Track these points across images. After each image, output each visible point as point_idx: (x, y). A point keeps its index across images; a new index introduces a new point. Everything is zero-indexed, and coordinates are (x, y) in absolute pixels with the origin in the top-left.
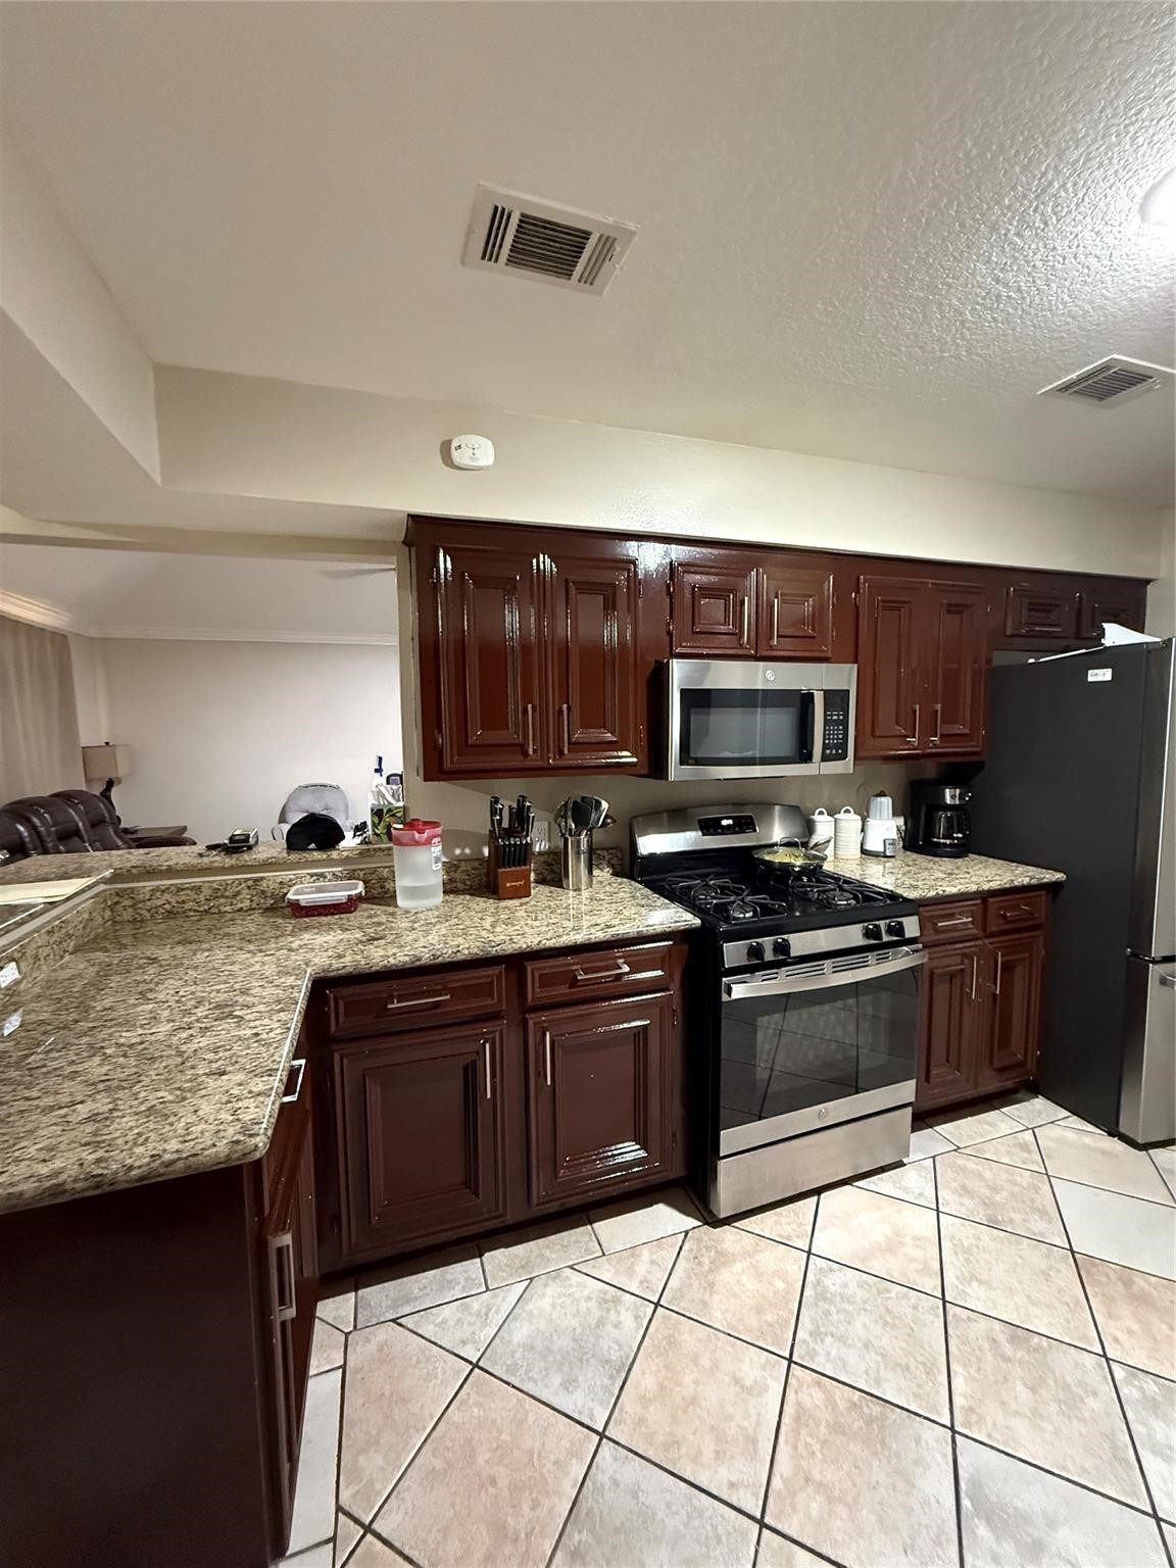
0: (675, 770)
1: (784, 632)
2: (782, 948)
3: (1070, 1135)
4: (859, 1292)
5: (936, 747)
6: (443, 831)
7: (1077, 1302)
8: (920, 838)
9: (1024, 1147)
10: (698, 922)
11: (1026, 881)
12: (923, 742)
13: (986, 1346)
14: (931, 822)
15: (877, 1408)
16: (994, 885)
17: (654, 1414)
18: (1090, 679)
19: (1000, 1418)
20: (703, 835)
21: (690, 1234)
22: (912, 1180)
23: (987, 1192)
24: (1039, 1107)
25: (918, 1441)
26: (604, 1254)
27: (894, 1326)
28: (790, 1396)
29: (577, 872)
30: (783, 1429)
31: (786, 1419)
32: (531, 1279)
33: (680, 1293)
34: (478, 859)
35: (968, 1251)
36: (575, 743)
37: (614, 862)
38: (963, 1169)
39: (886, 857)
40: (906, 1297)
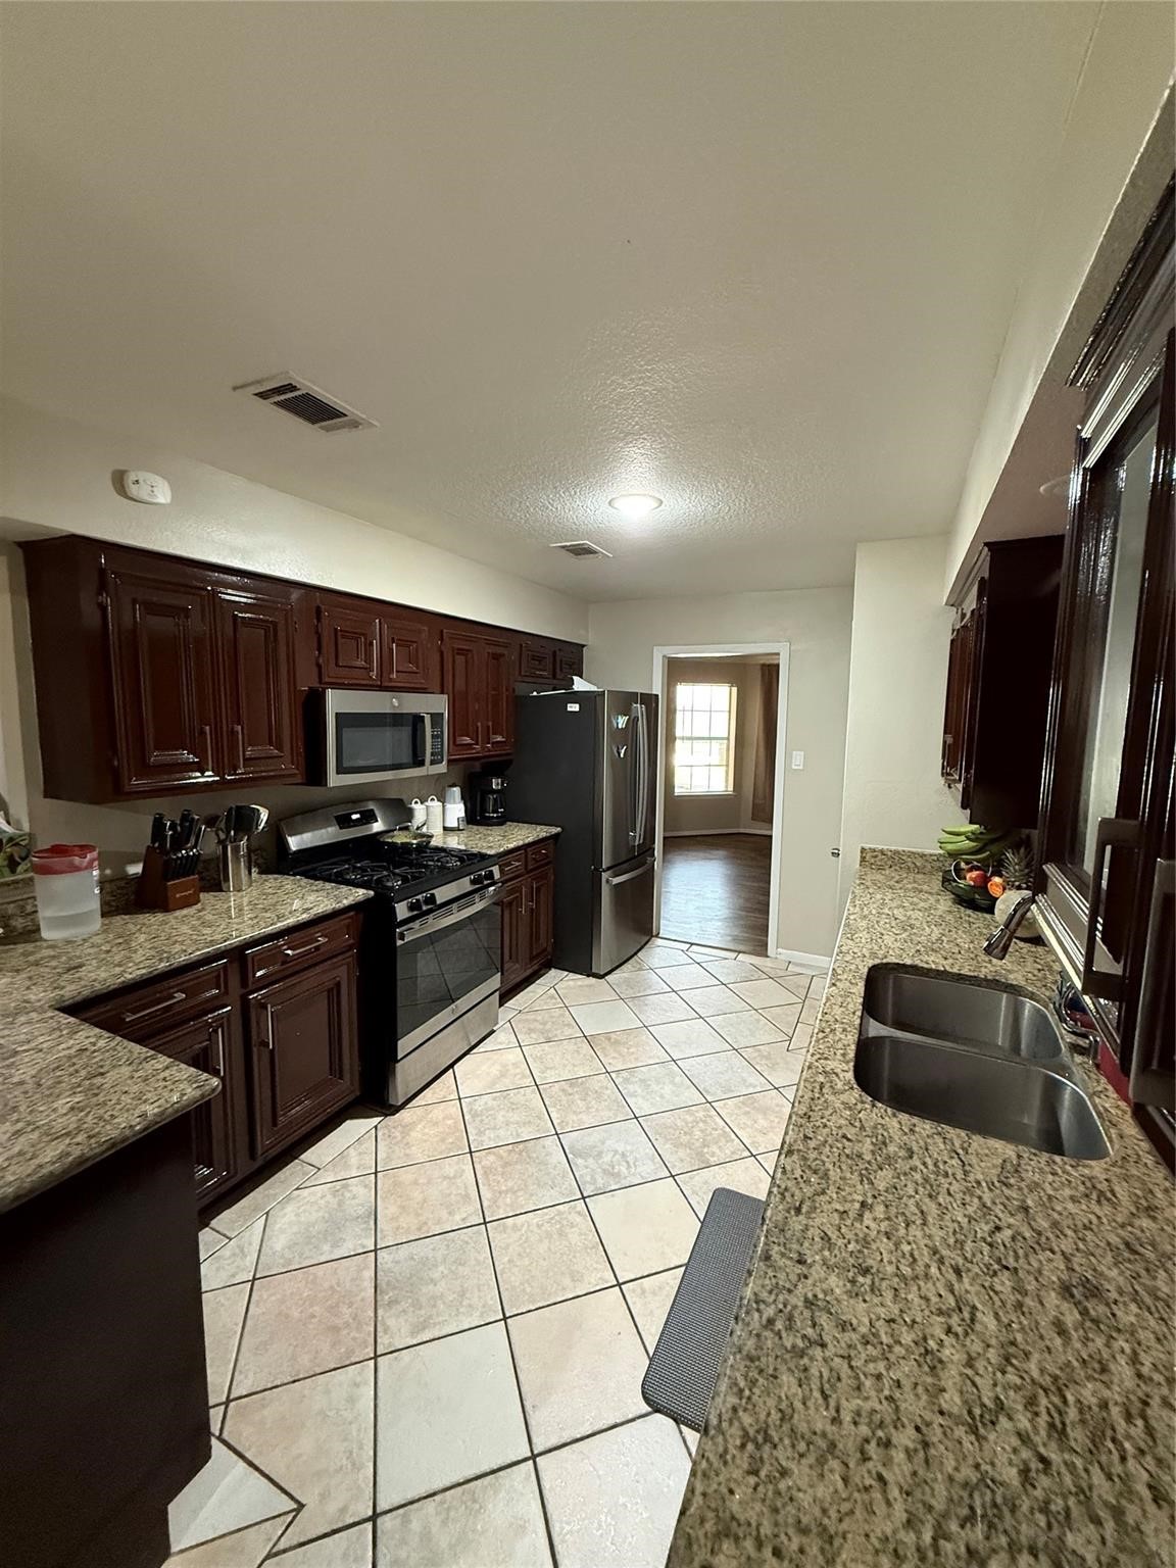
0: (334, 779)
1: (400, 669)
2: (431, 900)
3: (571, 983)
4: (495, 1102)
5: (489, 751)
6: (99, 853)
7: (592, 1057)
8: (478, 813)
9: (552, 997)
10: (372, 893)
11: (544, 834)
12: (483, 748)
13: (561, 1094)
14: (484, 801)
15: (521, 1146)
16: (530, 840)
17: (404, 1221)
18: (569, 709)
19: (575, 1118)
20: (341, 828)
21: (379, 1126)
22: (502, 1037)
23: (541, 1027)
24: (554, 974)
25: (544, 1147)
26: (319, 1169)
27: (517, 1108)
28: (477, 1166)
29: (237, 874)
30: (480, 1182)
31: (479, 1177)
32: (267, 1213)
33: (389, 1158)
34: (122, 879)
35: (541, 1058)
36: (251, 759)
37: (260, 861)
38: (527, 1020)
39: (459, 830)
40: (518, 1093)
